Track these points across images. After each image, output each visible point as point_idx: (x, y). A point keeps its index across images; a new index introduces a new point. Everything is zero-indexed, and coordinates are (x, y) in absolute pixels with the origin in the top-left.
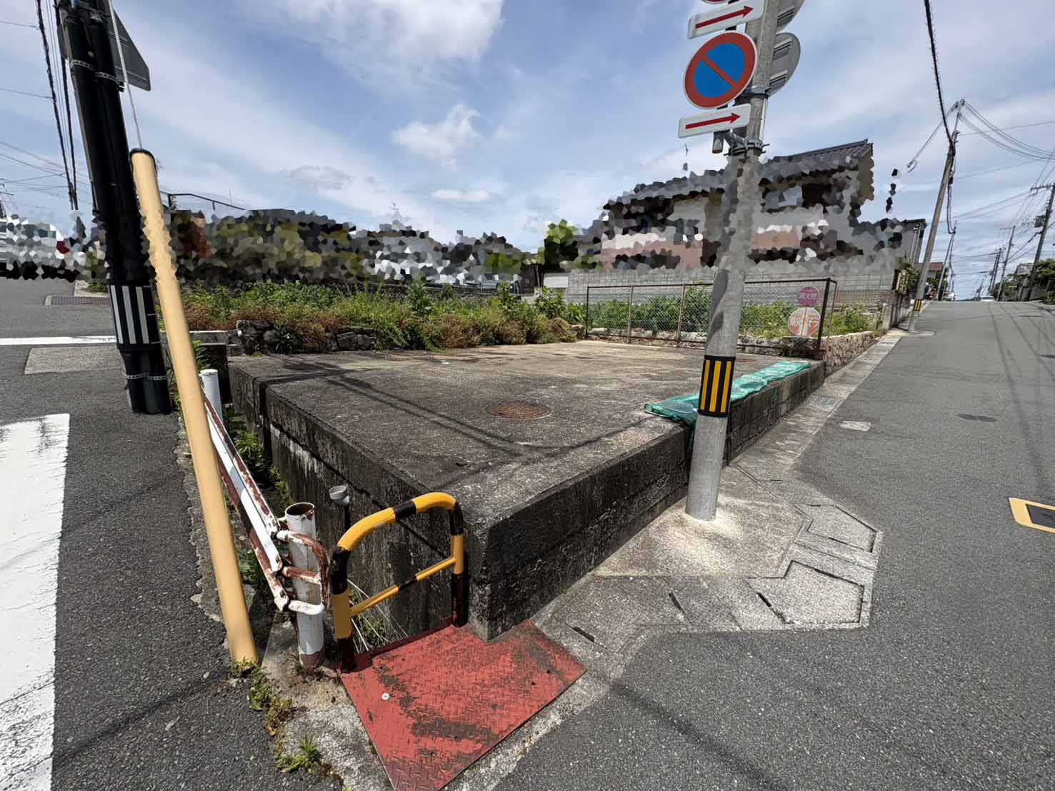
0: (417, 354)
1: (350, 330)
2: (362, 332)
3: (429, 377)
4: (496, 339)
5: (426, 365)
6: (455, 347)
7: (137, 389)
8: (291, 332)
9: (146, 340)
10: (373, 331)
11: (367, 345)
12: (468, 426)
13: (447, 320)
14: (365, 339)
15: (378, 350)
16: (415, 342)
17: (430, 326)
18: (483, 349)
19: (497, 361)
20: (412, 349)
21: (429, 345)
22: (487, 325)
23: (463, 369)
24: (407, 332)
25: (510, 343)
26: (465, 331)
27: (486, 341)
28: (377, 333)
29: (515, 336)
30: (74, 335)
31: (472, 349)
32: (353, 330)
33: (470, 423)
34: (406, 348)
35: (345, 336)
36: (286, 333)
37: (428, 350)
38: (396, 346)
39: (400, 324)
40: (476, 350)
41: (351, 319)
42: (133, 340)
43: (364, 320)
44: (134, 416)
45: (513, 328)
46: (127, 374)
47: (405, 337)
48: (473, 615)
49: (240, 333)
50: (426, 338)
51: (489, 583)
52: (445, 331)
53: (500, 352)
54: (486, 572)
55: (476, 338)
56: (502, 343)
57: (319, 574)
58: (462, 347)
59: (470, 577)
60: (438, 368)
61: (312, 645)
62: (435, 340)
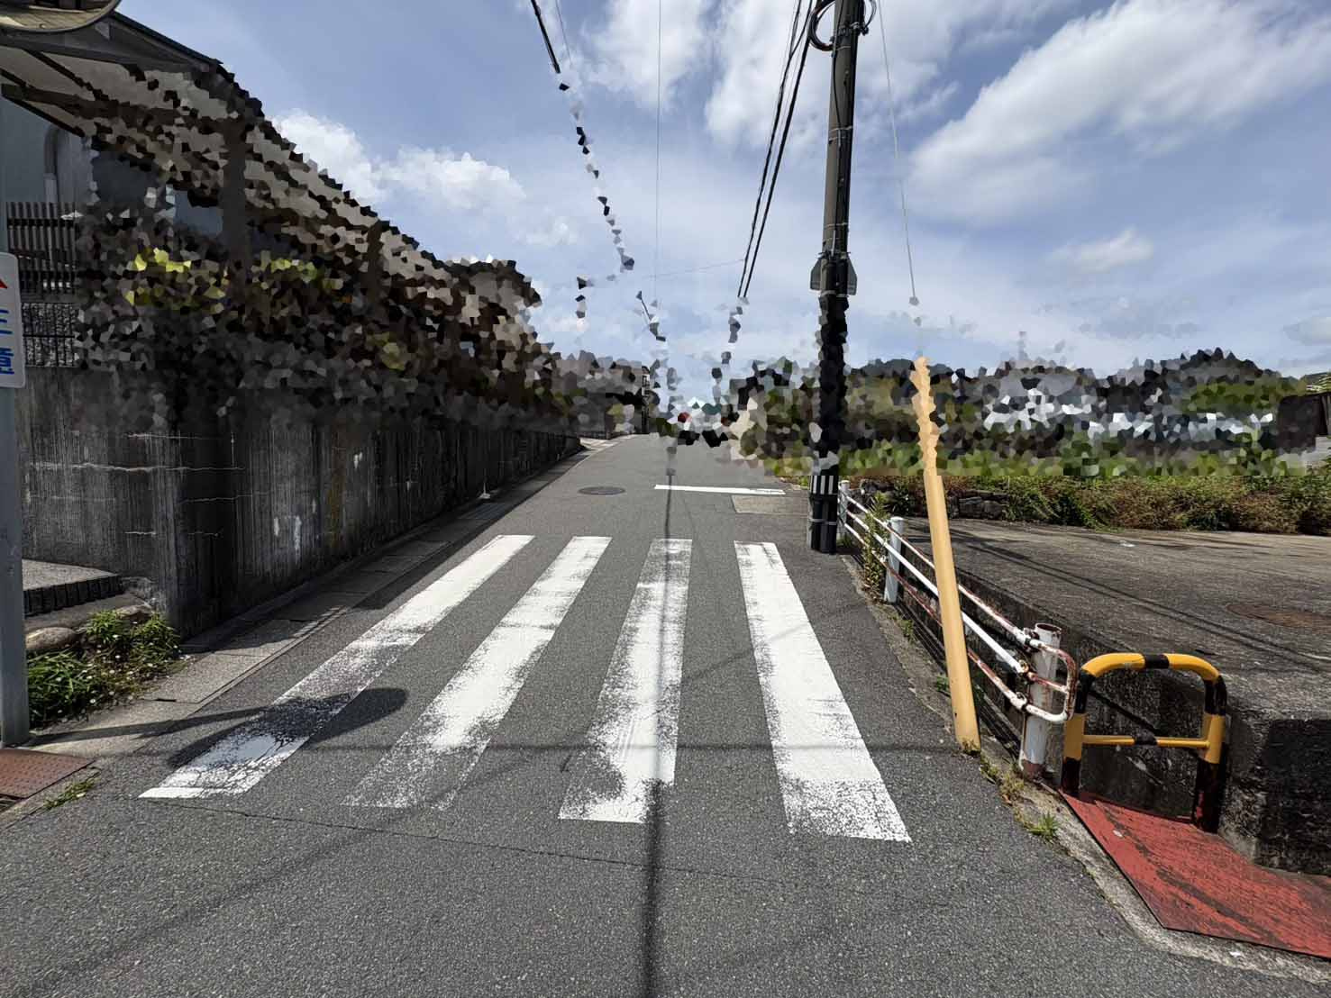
0: (1071, 531)
1: (977, 494)
2: (991, 497)
3: (1107, 559)
4: (1221, 519)
5: (1094, 544)
6: (1135, 527)
7: (816, 529)
8: (911, 494)
9: (830, 492)
10: (1005, 498)
11: (995, 514)
12: (1201, 620)
13: (1125, 488)
14: (993, 507)
15: (1010, 520)
16: (1068, 515)
17: (1093, 494)
18: (1190, 533)
19: (1232, 552)
20: (1061, 524)
21: (1091, 521)
22: (1203, 497)
23: (1164, 556)
24: (1056, 501)
25: (1254, 530)
26: (1156, 505)
27: (1200, 523)
28: (1011, 500)
29: (1269, 519)
30: (750, 488)
31: (1171, 533)
32: (980, 494)
33: (1202, 617)
34: (1053, 521)
35: (969, 501)
36: (904, 494)
37: (1088, 527)
38: (1036, 517)
39: (1047, 491)
40: (1177, 533)
41: (978, 482)
42: (822, 492)
43: (995, 484)
44: (813, 552)
45: (1266, 506)
46: (814, 517)
47: (1053, 506)
48: (1227, 825)
49: (863, 492)
50: (1085, 511)
51: (1263, 790)
52: (1120, 503)
53: (1233, 541)
54: (1261, 774)
55: (1179, 516)
56: (1235, 528)
57: (1068, 684)
58: (1149, 528)
59: (1229, 775)
60: (1117, 550)
61: (1036, 756)
62: (1100, 515)
